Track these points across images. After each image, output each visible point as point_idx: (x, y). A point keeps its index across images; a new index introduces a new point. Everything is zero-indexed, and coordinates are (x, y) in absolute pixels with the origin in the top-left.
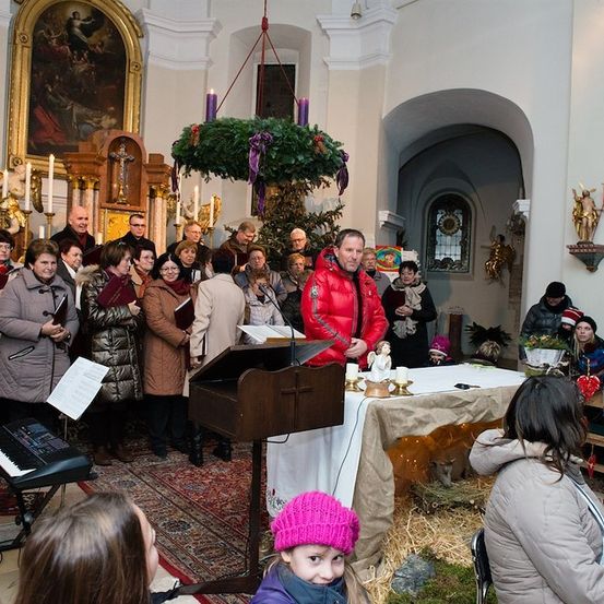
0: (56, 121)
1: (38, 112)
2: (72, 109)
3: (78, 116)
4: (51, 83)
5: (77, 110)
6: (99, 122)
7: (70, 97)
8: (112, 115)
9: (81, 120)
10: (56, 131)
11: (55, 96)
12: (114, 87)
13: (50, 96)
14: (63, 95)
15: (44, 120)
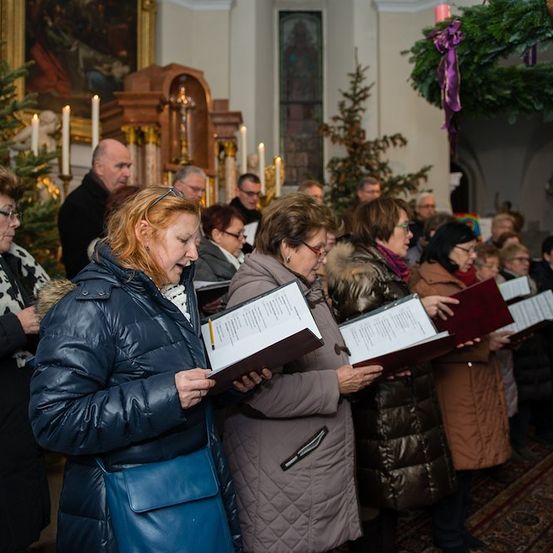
0: (59, 66)
1: (37, 51)
2: (77, 50)
3: (86, 61)
4: (52, 14)
5: (85, 53)
6: (110, 70)
7: (75, 35)
8: (125, 62)
9: (89, 66)
10: (59, 78)
11: (56, 32)
12: (123, 26)
13: (51, 33)
14: (65, 31)
15: (45, 65)
